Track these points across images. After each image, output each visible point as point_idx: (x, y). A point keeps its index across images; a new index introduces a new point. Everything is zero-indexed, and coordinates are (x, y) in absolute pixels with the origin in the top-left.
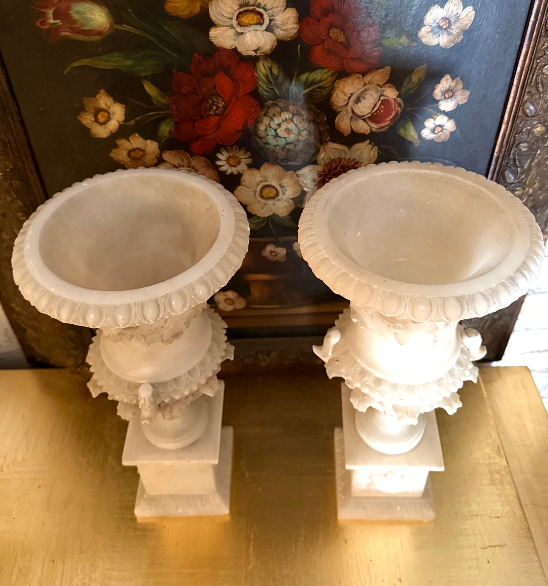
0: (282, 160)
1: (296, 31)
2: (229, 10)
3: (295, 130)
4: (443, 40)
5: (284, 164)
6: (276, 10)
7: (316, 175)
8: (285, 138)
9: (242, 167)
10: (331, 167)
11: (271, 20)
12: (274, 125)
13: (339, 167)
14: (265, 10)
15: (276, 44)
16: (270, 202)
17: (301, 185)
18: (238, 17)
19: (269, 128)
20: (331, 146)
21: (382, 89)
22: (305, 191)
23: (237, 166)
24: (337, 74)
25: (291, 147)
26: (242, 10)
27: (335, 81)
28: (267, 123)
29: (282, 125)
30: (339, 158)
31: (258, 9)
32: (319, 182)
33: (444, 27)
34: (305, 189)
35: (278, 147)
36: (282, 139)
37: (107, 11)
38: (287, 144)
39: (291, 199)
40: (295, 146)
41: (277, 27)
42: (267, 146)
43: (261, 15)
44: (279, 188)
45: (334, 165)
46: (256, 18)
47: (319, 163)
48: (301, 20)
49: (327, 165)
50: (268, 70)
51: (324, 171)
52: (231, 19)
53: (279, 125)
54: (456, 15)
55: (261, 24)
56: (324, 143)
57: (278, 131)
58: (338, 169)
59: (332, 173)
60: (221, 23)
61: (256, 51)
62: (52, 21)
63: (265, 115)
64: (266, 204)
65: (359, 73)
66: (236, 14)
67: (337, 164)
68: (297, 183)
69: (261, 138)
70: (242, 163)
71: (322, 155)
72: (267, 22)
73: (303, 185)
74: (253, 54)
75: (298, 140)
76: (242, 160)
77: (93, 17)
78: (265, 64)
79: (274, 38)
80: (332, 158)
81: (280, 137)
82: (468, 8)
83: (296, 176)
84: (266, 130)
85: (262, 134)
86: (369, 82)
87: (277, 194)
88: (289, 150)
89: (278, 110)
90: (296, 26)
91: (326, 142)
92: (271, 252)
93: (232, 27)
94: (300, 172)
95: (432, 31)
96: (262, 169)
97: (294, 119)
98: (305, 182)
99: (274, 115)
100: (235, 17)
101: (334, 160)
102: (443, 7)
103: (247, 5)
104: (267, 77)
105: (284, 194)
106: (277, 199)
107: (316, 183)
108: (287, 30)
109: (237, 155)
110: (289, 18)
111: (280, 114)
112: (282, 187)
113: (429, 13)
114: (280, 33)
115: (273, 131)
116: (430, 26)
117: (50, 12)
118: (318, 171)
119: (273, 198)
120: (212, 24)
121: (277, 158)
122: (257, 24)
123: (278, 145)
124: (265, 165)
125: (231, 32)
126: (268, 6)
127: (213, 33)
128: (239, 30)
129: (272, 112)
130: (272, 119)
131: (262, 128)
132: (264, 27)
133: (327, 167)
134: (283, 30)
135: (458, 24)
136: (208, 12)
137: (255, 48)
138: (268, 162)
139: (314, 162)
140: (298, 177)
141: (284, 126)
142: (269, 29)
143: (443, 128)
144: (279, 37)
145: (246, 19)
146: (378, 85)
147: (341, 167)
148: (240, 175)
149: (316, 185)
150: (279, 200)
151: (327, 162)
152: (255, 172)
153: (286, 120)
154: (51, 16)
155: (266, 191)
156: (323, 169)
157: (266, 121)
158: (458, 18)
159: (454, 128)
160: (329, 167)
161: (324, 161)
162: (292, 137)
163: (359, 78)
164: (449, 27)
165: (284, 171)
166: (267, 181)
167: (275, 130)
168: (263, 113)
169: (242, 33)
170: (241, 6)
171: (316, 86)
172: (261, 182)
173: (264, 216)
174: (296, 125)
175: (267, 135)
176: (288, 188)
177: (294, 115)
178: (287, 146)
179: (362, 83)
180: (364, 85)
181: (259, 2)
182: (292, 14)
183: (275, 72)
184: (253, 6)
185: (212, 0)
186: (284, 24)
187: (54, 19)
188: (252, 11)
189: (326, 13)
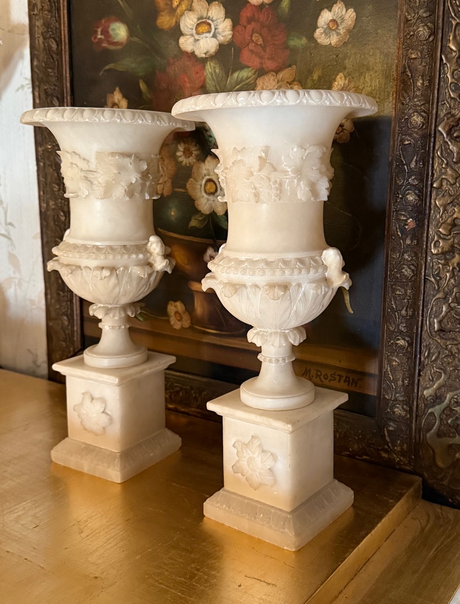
1: (231, 36)
2: (192, 22)
4: (334, 40)
6: (219, 21)
9: (192, 160)
11: (216, 29)
14: (212, 21)
15: (218, 48)
16: (211, 198)
18: (196, 28)
21: (291, 86)
23: (189, 157)
24: (258, 72)
26: (198, 22)
27: (257, 79)
31: (208, 21)
33: (333, 28)
37: (126, 26)
41: (219, 34)
42: (211, 139)
43: (209, 25)
44: (217, 183)
46: (206, 27)
48: (234, 27)
50: (213, 69)
52: (192, 29)
54: (341, 17)
55: (209, 32)
60: (186, 33)
61: (205, 54)
62: (99, 36)
64: (208, 200)
65: (273, 71)
66: (195, 26)
69: (206, 131)
70: (193, 155)
72: (213, 30)
74: (204, 56)
76: (193, 152)
77: (119, 32)
78: (211, 64)
79: (217, 43)
82: (350, 10)
86: (281, 79)
87: (216, 190)
90: (231, 32)
92: (211, 257)
93: (192, 35)
95: (324, 32)
96: (206, 162)
100: (194, 28)
102: (330, 11)
103: (202, 18)
104: (212, 75)
105: (221, 190)
106: (216, 195)
108: (225, 36)
109: (190, 147)
110: (226, 27)
113: (320, 17)
114: (221, 38)
116: (322, 28)
117: (99, 30)
119: (213, 194)
120: (182, 34)
122: (207, 32)
124: (209, 158)
125: (191, 39)
126: (214, 19)
127: (182, 40)
128: (197, 37)
132: (211, 34)
134: (223, 36)
135: (344, 25)
136: (179, 26)
137: (205, 51)
138: (211, 155)
142: (214, 36)
143: (344, 128)
144: (221, 42)
145: (200, 29)
146: (288, 82)
148: (191, 167)
150: (218, 196)
152: (202, 164)
154: (99, 33)
155: (209, 185)
158: (343, 20)
159: (352, 128)
163: (274, 75)
164: (337, 28)
166: (209, 175)
169: (198, 40)
170: (199, 19)
171: (244, 83)
172: (205, 176)
173: (206, 213)
179: (276, 80)
180: (278, 81)
181: (209, 14)
182: (228, 23)
183: (217, 71)
184: (206, 18)
185: (182, 16)
186: (223, 31)
187: (101, 34)
188: (205, 22)
189: (249, 21)
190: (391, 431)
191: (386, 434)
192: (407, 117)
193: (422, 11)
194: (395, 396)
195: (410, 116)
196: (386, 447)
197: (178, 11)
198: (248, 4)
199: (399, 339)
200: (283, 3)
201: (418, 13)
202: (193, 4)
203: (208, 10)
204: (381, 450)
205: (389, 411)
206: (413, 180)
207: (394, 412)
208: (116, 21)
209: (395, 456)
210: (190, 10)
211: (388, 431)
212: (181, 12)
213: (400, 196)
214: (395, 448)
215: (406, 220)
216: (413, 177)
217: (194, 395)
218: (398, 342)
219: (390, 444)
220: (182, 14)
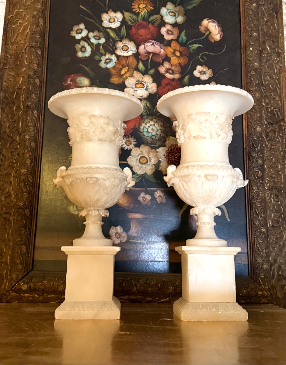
0: (150, 144)
1: (156, 91)
2: (132, 82)
3: (155, 130)
5: (150, 146)
6: (149, 83)
7: (165, 152)
8: (151, 133)
9: (132, 146)
10: (172, 148)
11: (147, 87)
12: (147, 127)
13: (175, 149)
14: (145, 82)
15: (148, 95)
16: (144, 166)
17: (158, 157)
18: (135, 85)
19: (144, 128)
20: (171, 138)
22: (160, 160)
23: (129, 145)
25: (154, 137)
26: (137, 83)
28: (144, 126)
29: (150, 127)
30: (175, 144)
31: (142, 83)
32: (167, 156)
34: (160, 159)
35: (148, 137)
36: (150, 133)
37: (89, 80)
38: (152, 136)
39: (154, 165)
40: (156, 137)
41: (149, 89)
42: (144, 136)
43: (144, 85)
44: (148, 158)
45: (173, 148)
46: (142, 85)
47: (166, 146)
48: (158, 87)
49: (170, 147)
50: (145, 104)
51: (169, 151)
52: (133, 85)
53: (149, 127)
55: (144, 88)
56: (168, 136)
57: (149, 129)
58: (175, 150)
59: (172, 152)
60: (129, 86)
61: (141, 97)
62: (69, 83)
63: (143, 122)
64: (142, 167)
66: (135, 84)
67: (174, 147)
68: (156, 156)
69: (141, 132)
70: (132, 144)
71: (167, 142)
72: (145, 87)
73: (159, 157)
75: (157, 134)
76: (132, 143)
77: (84, 82)
78: (144, 102)
79: (148, 93)
80: (172, 144)
81: (149, 132)
83: (156, 152)
84: (143, 129)
85: (142, 130)
87: (147, 162)
88: (153, 139)
89: (149, 120)
90: (156, 89)
91: (169, 136)
92: (143, 198)
93: (133, 88)
94: (158, 150)
96: (141, 147)
97: (155, 125)
98: (160, 155)
99: (147, 122)
100: (134, 85)
101: (173, 145)
103: (139, 81)
104: (145, 107)
105: (150, 161)
106: (147, 164)
107: (165, 156)
108: (153, 90)
109: (130, 140)
110: (153, 86)
111: (149, 122)
112: (149, 158)
114: (150, 91)
115: (146, 129)
117: (69, 80)
118: (166, 150)
119: (145, 164)
120: (126, 87)
121: (147, 142)
122: (142, 87)
123: (148, 136)
124: (142, 146)
125: (132, 90)
126: (146, 82)
127: (126, 90)
128: (136, 89)
129: (146, 121)
130: (146, 124)
131: (142, 128)
132: (145, 88)
133: (170, 148)
134: (151, 90)
136: (125, 83)
137: (141, 96)
138: (144, 144)
139: (164, 146)
140: (157, 153)
141: (151, 127)
142: (146, 89)
144: (150, 92)
145: (138, 86)
147: (176, 149)
148: (131, 150)
149: (165, 158)
150: (148, 165)
151: (170, 146)
152: (138, 149)
153: (152, 125)
155: (142, 159)
156: (168, 149)
157: (144, 125)
160: (171, 148)
161: (169, 145)
162: (154, 133)
165: (151, 149)
166: (142, 154)
167: (147, 129)
168: (142, 121)
169: (136, 90)
170: (137, 81)
172: (140, 154)
173: (140, 174)
174: (156, 127)
175: (144, 131)
176: (152, 158)
177: (155, 123)
178: (152, 137)
181: (143, 80)
182: (155, 85)
183: (148, 105)
184: (141, 81)
185: (127, 79)
186: (151, 88)
187: (70, 82)
188: (141, 83)
189: (167, 85)
190: (263, 278)
191: (260, 280)
192: (254, 128)
193: (256, 88)
194: (263, 259)
195: (256, 128)
196: (261, 288)
197: (124, 76)
198: (166, 78)
199: (262, 229)
200: (184, 79)
201: (255, 88)
202: (134, 74)
203: (142, 78)
204: (258, 290)
205: (261, 267)
206: (260, 154)
207: (263, 268)
208: (81, 76)
209: (265, 292)
210: (132, 77)
211: (261, 278)
212: (126, 77)
213: (255, 161)
214: (266, 287)
215: (259, 172)
216: (260, 153)
217: (134, 283)
218: (262, 230)
219: (263, 286)
220: (127, 78)
